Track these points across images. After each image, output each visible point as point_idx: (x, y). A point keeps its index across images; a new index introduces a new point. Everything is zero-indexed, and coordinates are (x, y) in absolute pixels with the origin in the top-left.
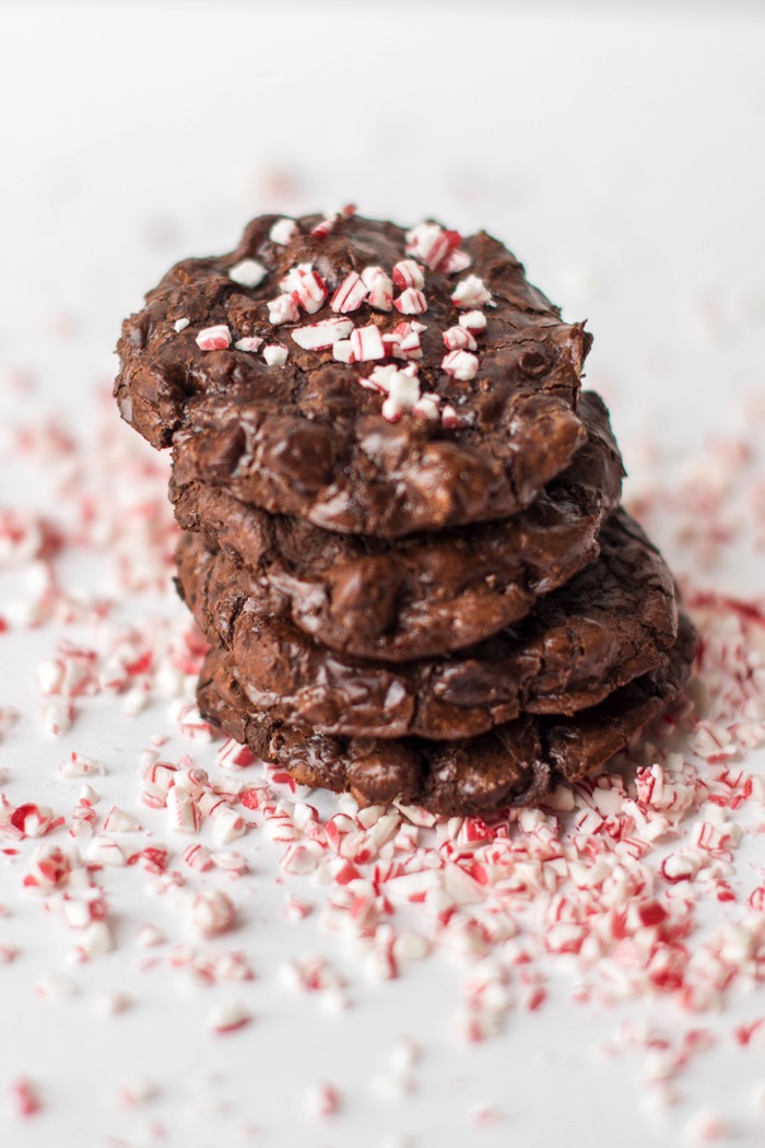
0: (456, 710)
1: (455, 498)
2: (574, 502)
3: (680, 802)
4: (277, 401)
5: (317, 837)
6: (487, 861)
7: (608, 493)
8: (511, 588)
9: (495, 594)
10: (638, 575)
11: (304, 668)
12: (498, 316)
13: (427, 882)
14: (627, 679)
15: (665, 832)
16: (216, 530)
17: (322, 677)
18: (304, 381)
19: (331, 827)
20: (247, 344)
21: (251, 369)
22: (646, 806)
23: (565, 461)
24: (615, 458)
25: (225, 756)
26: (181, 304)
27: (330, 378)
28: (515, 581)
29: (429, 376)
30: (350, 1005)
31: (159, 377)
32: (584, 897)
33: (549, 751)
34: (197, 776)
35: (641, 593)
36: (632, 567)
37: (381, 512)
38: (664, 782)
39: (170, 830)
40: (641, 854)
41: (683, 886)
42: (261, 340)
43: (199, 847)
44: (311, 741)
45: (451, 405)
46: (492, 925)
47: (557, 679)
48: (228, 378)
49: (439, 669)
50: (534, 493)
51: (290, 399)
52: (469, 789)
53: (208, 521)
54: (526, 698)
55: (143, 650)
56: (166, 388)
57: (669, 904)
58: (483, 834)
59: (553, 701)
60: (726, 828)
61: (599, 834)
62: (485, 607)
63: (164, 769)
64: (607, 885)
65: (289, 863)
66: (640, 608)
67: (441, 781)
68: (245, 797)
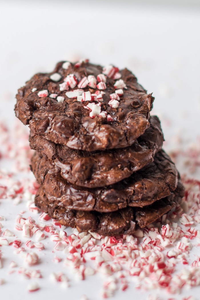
0: (108, 204)
1: (109, 140)
2: (146, 146)
3: (174, 236)
4: (59, 111)
5: (66, 240)
6: (115, 249)
7: (158, 144)
8: (125, 169)
9: (120, 170)
10: (166, 169)
11: (63, 190)
12: (127, 91)
13: (96, 254)
14: (160, 198)
15: (169, 244)
16: (41, 149)
17: (68, 192)
18: (68, 106)
19: (70, 238)
20: (53, 96)
21: (53, 102)
22: (164, 236)
23: (143, 132)
24: (161, 135)
25: (41, 217)
26: (35, 84)
27: (75, 106)
28: (127, 167)
29: (105, 106)
30: (69, 286)
31: (26, 104)
32: (143, 261)
33: (136, 218)
34: (32, 221)
35: (166, 174)
36: (165, 167)
37: (87, 144)
38: (170, 230)
39: (23, 236)
40: (162, 250)
41: (173, 259)
42: (57, 95)
43: (30, 241)
44: (66, 212)
45: (110, 115)
46: (114, 267)
47: (138, 196)
48: (46, 105)
49: (103, 191)
50: (133, 141)
51: (63, 111)
52: (111, 228)
53: (39, 146)
54: (129, 201)
55: (21, 187)
56: (28, 107)
57: (168, 264)
58: (114, 242)
59: (137, 203)
60: (188, 244)
61: (149, 244)
62: (117, 173)
63: (23, 219)
64: (150, 258)
65: (56, 247)
66: (166, 178)
67: (103, 225)
68: (46, 229)
